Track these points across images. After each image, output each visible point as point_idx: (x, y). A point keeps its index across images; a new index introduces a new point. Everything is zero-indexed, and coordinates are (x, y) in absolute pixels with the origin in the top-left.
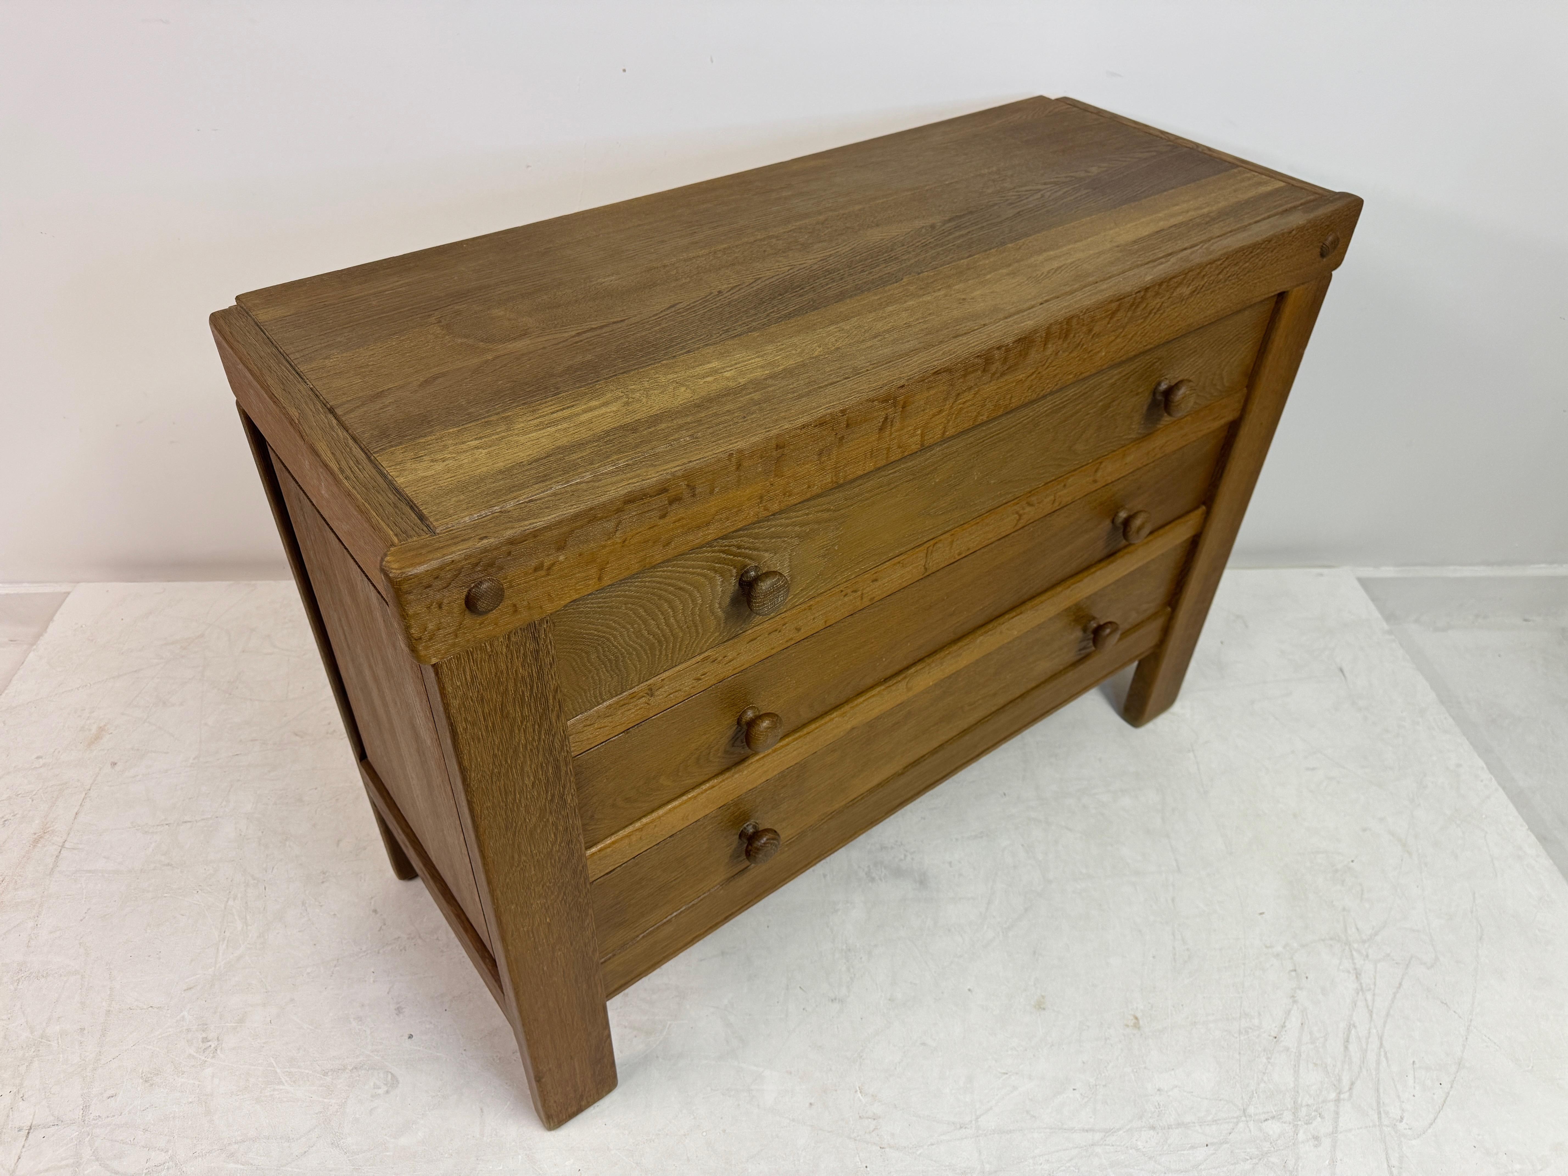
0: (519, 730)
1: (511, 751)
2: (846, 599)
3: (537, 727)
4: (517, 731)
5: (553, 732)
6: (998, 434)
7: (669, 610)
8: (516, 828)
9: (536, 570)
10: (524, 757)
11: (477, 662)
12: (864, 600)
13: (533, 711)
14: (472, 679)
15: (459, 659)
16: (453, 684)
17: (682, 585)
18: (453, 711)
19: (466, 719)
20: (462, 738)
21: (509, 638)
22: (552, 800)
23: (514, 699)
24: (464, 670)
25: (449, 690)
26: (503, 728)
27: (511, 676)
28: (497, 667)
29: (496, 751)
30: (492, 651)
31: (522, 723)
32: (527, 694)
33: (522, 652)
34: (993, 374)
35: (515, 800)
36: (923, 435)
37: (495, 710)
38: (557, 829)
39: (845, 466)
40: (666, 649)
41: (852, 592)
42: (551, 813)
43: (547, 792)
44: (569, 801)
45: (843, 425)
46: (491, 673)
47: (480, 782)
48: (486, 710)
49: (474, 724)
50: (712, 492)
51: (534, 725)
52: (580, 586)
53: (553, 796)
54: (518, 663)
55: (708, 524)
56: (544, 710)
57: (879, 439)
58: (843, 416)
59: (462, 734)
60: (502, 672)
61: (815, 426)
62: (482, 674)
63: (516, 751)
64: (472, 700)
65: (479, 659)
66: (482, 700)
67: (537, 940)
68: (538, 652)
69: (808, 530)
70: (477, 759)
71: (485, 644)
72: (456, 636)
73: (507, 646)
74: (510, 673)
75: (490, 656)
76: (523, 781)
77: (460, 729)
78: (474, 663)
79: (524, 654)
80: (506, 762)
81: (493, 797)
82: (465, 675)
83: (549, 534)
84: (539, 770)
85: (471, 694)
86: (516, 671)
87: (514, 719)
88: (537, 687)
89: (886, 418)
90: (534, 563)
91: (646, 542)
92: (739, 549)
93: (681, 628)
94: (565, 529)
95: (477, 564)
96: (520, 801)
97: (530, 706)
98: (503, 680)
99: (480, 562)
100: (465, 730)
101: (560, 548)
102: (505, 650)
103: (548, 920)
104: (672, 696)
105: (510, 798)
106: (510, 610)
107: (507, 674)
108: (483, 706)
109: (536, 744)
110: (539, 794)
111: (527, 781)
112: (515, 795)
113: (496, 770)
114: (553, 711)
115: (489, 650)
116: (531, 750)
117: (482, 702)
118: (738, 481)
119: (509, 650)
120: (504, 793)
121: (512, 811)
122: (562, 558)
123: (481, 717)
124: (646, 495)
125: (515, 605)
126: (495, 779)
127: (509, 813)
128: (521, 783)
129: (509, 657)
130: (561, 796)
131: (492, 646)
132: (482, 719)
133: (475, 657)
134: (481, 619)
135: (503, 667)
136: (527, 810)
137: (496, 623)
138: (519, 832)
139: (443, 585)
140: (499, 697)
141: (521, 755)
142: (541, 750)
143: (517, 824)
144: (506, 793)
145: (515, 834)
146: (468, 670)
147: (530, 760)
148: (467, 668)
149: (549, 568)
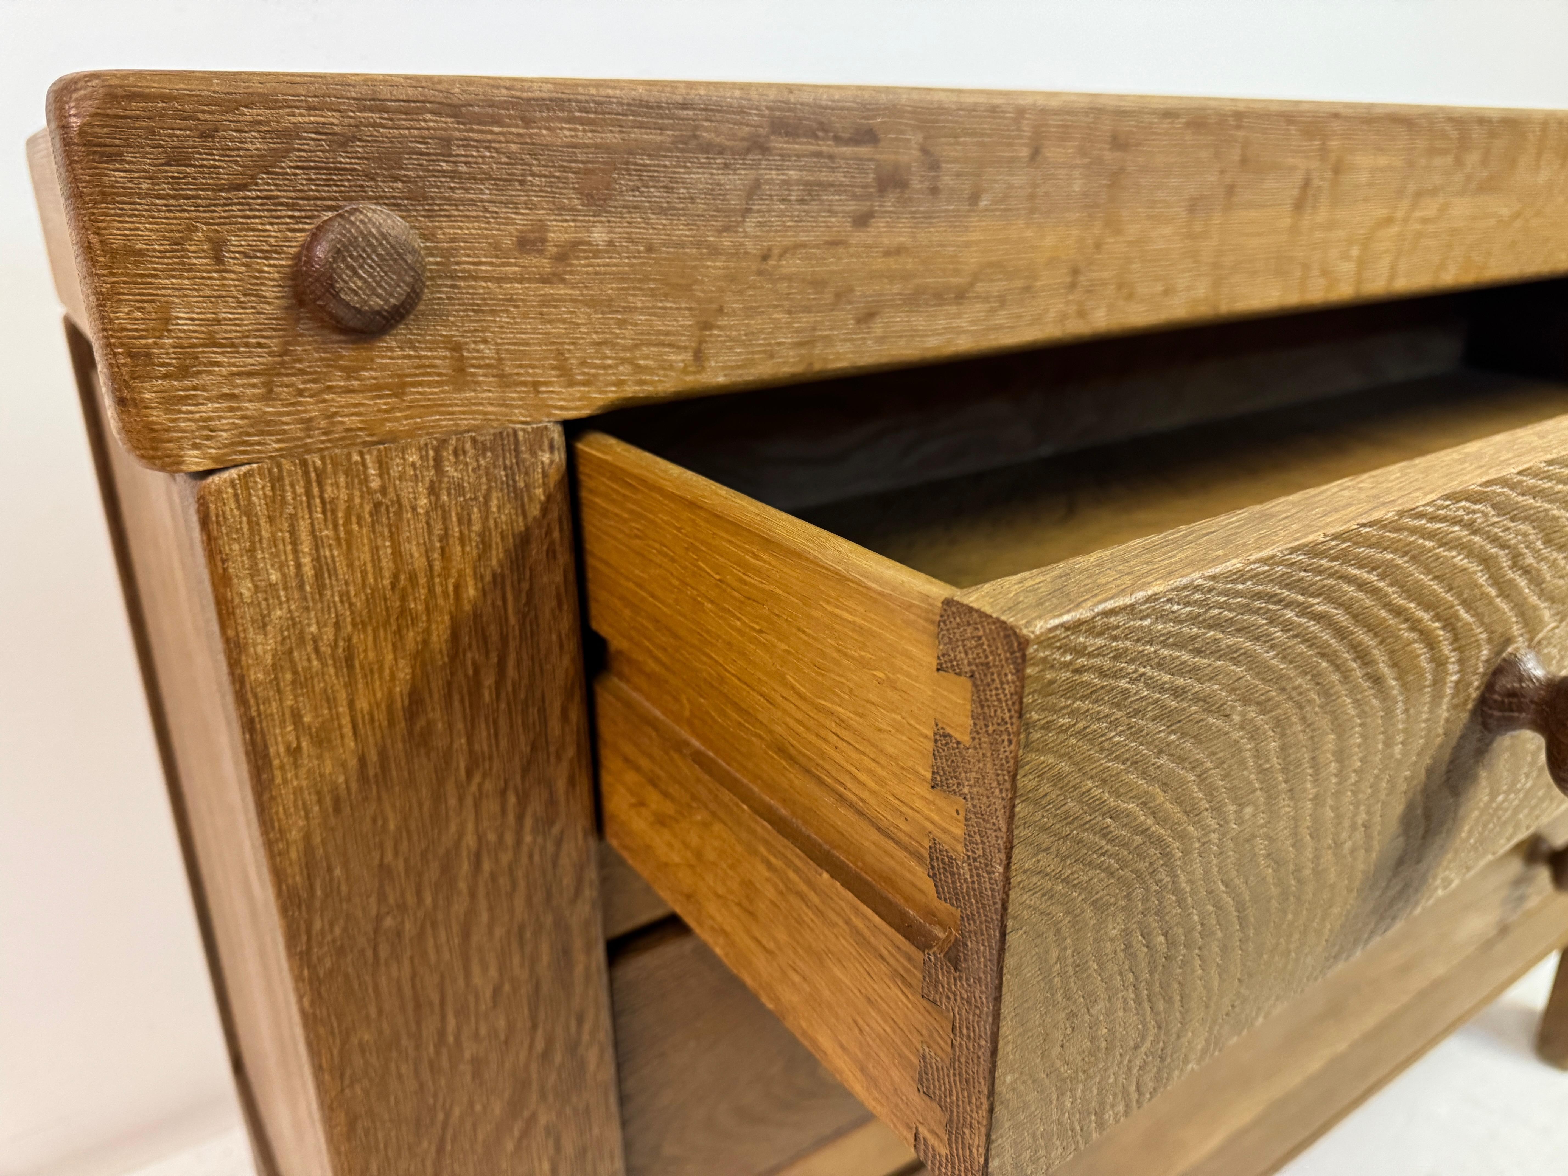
0: (461, 799)
1: (435, 865)
3: (512, 799)
4: (452, 802)
9: (523, 244)
10: (473, 894)
11: (334, 512)
14: (318, 575)
15: (276, 481)
16: (254, 572)
18: (256, 675)
19: (297, 717)
20: (285, 781)
21: (438, 462)
22: (546, 1055)
23: (449, 684)
24: (293, 531)
25: (244, 591)
27: (441, 601)
29: (389, 857)
30: (383, 490)
31: (469, 774)
33: (477, 527)
34: (1468, 179)
35: (442, 1033)
42: (543, 1096)
43: (534, 1027)
45: (1235, 154)
46: (381, 569)
48: (362, 704)
50: (974, 198)
52: (646, 357)
53: (550, 1042)
55: (960, 296)
56: (534, 748)
58: (1238, 124)
59: (282, 767)
60: (413, 578)
61: (1187, 123)
62: (350, 565)
63: (447, 868)
64: (317, 650)
65: (342, 506)
66: (349, 659)
70: (330, 869)
71: (361, 454)
72: (268, 396)
73: (433, 490)
74: (438, 590)
75: (377, 505)
76: (468, 975)
77: (277, 749)
78: (324, 512)
79: (482, 535)
80: (420, 899)
81: (380, 1012)
82: (295, 551)
83: (565, 135)
84: (515, 946)
85: (314, 629)
86: (457, 587)
89: (1307, 183)
90: (521, 221)
91: (818, 284)
94: (613, 138)
95: (344, 142)
96: (457, 1038)
97: (495, 723)
99: (355, 138)
100: (295, 752)
101: (597, 202)
102: (423, 501)
106: (441, 358)
107: (431, 591)
108: (350, 684)
109: (505, 858)
110: (511, 1027)
111: (477, 979)
112: (443, 1017)
113: (388, 922)
114: (559, 758)
115: (375, 484)
116: (493, 877)
117: (350, 667)
118: (1032, 197)
119: (436, 505)
120: (410, 1006)
121: (434, 1068)
122: (599, 236)
123: (346, 721)
124: (824, 127)
125: (457, 348)
126: (384, 953)
127: (426, 1075)
128: (461, 982)
129: (438, 530)
130: (573, 1047)
131: (383, 467)
132: (348, 730)
133: (329, 492)
134: (348, 354)
135: (420, 562)
136: (477, 1074)
137: (399, 390)
138: (454, 1140)
139: (227, 171)
140: (402, 663)
141: (462, 885)
142: (522, 884)
143: (447, 1116)
144: (418, 1007)
145: (440, 1150)
146: (304, 535)
147: (491, 909)
148: (303, 526)
149: (562, 257)
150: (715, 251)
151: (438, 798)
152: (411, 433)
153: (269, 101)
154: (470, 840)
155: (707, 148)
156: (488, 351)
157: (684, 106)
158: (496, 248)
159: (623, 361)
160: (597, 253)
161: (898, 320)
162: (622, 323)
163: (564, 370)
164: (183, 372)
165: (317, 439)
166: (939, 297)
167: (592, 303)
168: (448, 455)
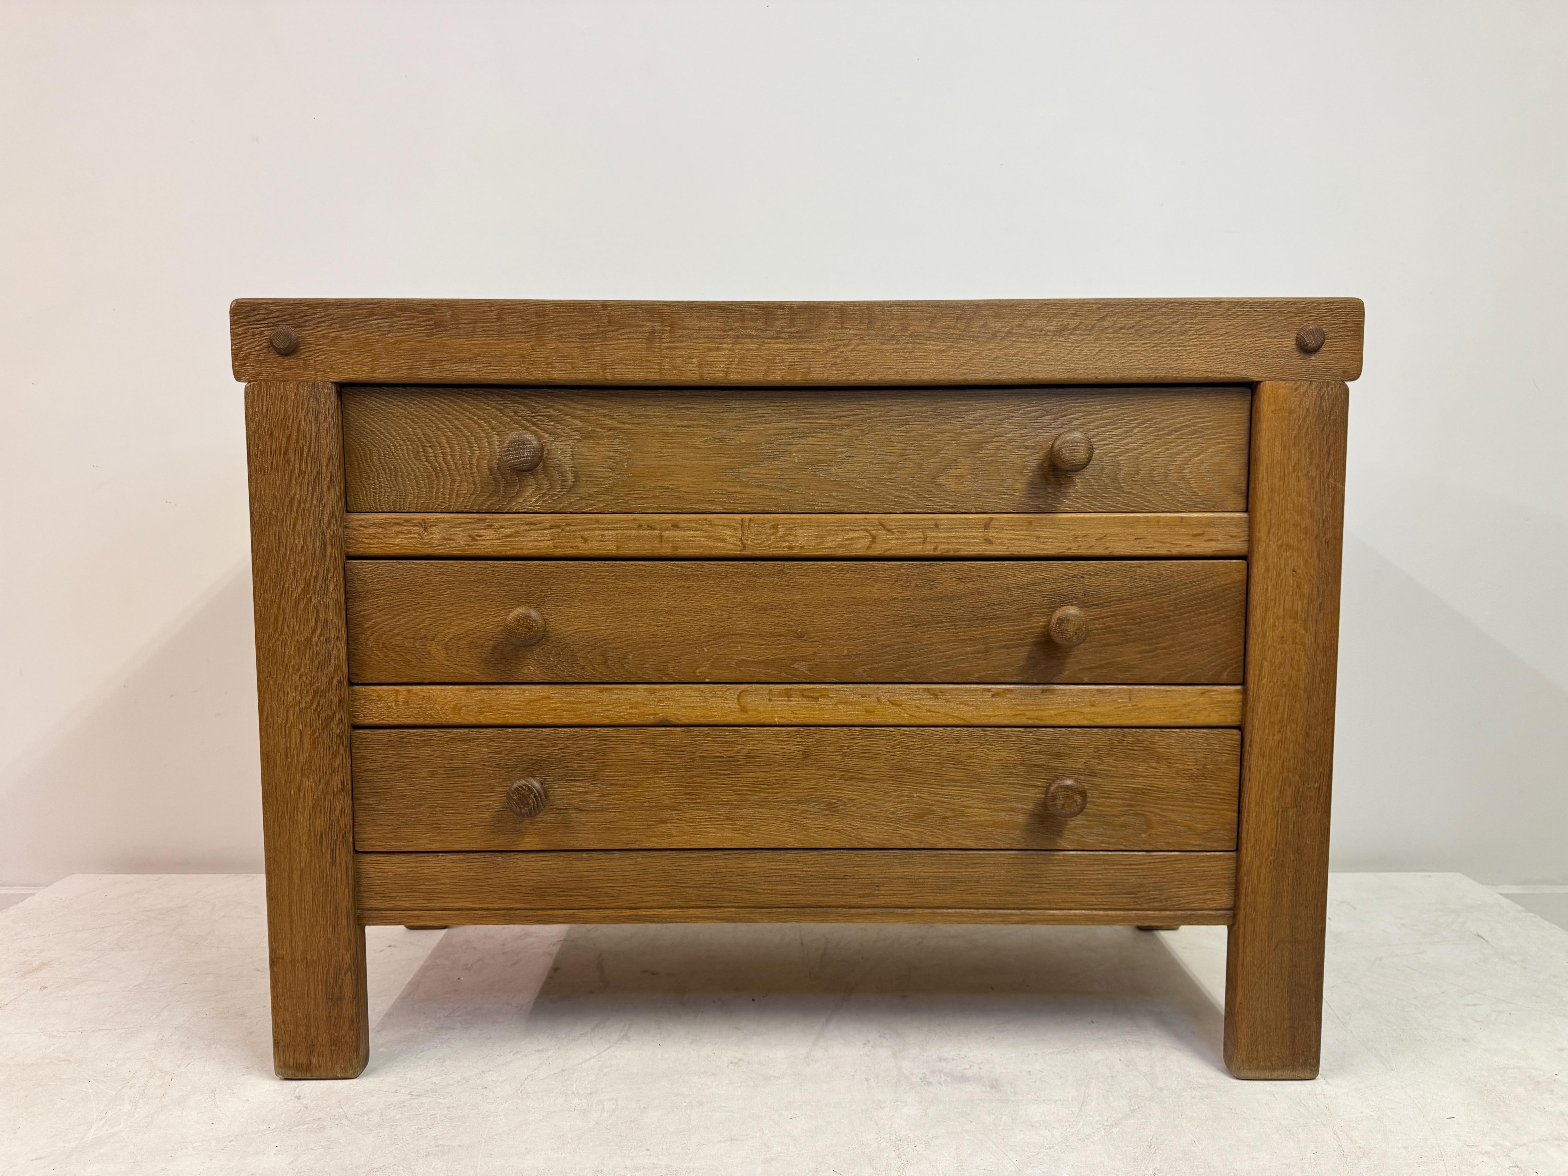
0: (296, 483)
1: (288, 500)
2: (641, 532)
4: (294, 483)
5: (323, 502)
6: (817, 418)
7: (447, 446)
8: (283, 588)
9: (323, 337)
10: (297, 513)
11: (272, 396)
12: (665, 545)
13: (309, 470)
14: (266, 411)
15: (260, 387)
16: (253, 407)
17: (459, 425)
19: (257, 447)
21: (298, 387)
22: (316, 578)
23: (295, 448)
24: (262, 399)
26: (284, 471)
27: (295, 424)
28: (285, 410)
29: (276, 493)
30: (284, 393)
31: (299, 476)
32: (306, 450)
33: (306, 406)
34: (779, 333)
35: (285, 554)
36: (700, 366)
37: (280, 451)
38: (318, 615)
39: (612, 362)
40: (443, 486)
41: (648, 526)
42: (314, 592)
43: (313, 566)
44: (331, 591)
46: (281, 413)
47: (261, 516)
48: (273, 447)
49: (263, 454)
50: (474, 331)
51: (308, 484)
52: (358, 368)
54: (301, 415)
55: (471, 361)
56: (317, 473)
57: (647, 349)
58: (604, 310)
60: (289, 417)
61: (574, 309)
62: (274, 410)
63: (291, 502)
64: (264, 430)
65: (274, 395)
66: (272, 434)
67: (288, 745)
68: (318, 413)
69: (590, 429)
70: (261, 491)
71: (279, 383)
72: (260, 367)
73: (296, 395)
75: (282, 396)
76: (294, 539)
78: (269, 396)
79: (307, 409)
80: (283, 509)
81: (269, 539)
82: (262, 404)
83: (336, 311)
84: (309, 536)
85: (264, 424)
86: (300, 421)
87: (294, 468)
88: (315, 447)
89: (653, 331)
90: (323, 331)
92: (515, 415)
93: (459, 471)
94: (349, 312)
95: (282, 312)
96: (290, 558)
97: (307, 463)
98: (289, 424)
99: (285, 312)
100: (256, 456)
101: (344, 328)
102: (293, 397)
103: (301, 727)
104: (446, 542)
105: (282, 550)
106: (301, 362)
107: (293, 421)
108: (271, 441)
109: (308, 505)
110: (306, 562)
111: (297, 542)
112: (286, 550)
113: (274, 513)
114: (325, 479)
115: (282, 391)
116: (304, 510)
117: (272, 437)
118: (499, 332)
119: (296, 398)
120: (277, 541)
121: (282, 566)
122: (344, 336)
123: (269, 450)
124: (415, 309)
125: (305, 360)
126: (272, 522)
127: (279, 567)
128: (292, 540)
129: (296, 405)
130: (325, 579)
131: (284, 388)
132: (269, 453)
133: (271, 391)
134: (280, 359)
135: (291, 413)
136: (294, 574)
137: (290, 368)
138: (285, 594)
139: (258, 318)
140: (284, 439)
141: (295, 509)
142: (312, 515)
143: (284, 584)
144: (279, 542)
145: (281, 594)
146: (265, 401)
147: (302, 520)
148: (265, 399)
149: (332, 340)
150: (378, 341)
151: (290, 480)
152: (292, 380)
153: (267, 304)
154: (298, 496)
155: (377, 314)
156: (312, 362)
157: (369, 304)
158: (316, 337)
159: (349, 368)
160: (343, 339)
161: (446, 366)
162: (350, 358)
163: (332, 368)
164: (244, 359)
165: (270, 378)
166: (462, 361)
167: (341, 352)
168: (300, 386)
